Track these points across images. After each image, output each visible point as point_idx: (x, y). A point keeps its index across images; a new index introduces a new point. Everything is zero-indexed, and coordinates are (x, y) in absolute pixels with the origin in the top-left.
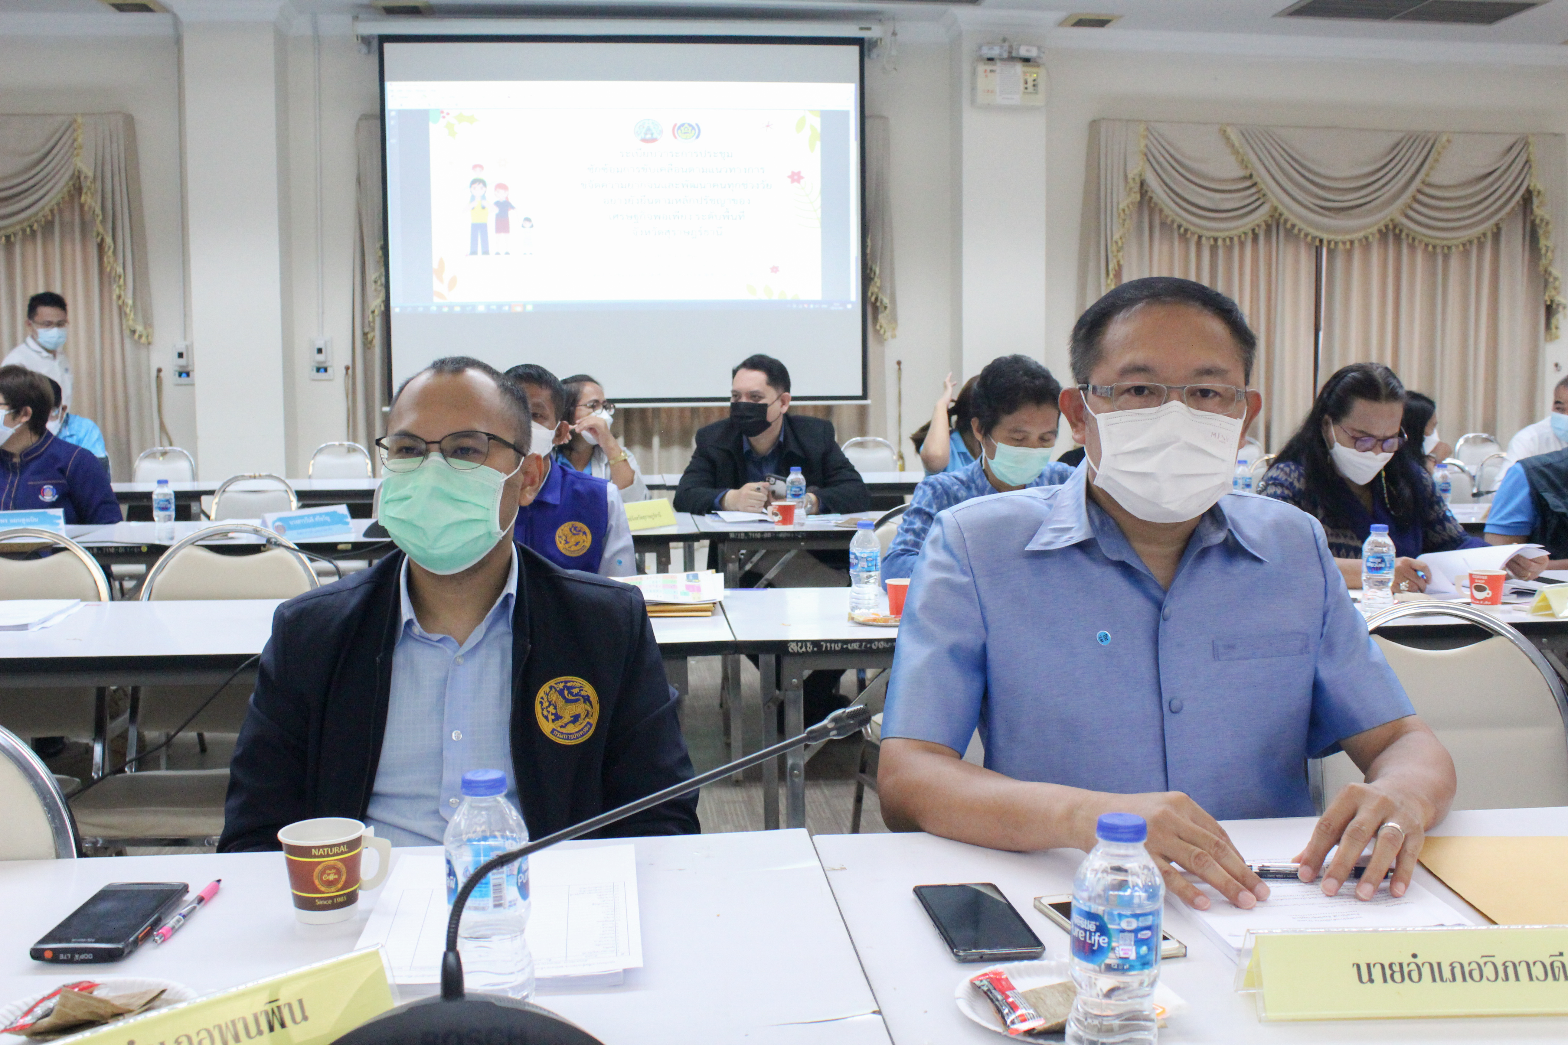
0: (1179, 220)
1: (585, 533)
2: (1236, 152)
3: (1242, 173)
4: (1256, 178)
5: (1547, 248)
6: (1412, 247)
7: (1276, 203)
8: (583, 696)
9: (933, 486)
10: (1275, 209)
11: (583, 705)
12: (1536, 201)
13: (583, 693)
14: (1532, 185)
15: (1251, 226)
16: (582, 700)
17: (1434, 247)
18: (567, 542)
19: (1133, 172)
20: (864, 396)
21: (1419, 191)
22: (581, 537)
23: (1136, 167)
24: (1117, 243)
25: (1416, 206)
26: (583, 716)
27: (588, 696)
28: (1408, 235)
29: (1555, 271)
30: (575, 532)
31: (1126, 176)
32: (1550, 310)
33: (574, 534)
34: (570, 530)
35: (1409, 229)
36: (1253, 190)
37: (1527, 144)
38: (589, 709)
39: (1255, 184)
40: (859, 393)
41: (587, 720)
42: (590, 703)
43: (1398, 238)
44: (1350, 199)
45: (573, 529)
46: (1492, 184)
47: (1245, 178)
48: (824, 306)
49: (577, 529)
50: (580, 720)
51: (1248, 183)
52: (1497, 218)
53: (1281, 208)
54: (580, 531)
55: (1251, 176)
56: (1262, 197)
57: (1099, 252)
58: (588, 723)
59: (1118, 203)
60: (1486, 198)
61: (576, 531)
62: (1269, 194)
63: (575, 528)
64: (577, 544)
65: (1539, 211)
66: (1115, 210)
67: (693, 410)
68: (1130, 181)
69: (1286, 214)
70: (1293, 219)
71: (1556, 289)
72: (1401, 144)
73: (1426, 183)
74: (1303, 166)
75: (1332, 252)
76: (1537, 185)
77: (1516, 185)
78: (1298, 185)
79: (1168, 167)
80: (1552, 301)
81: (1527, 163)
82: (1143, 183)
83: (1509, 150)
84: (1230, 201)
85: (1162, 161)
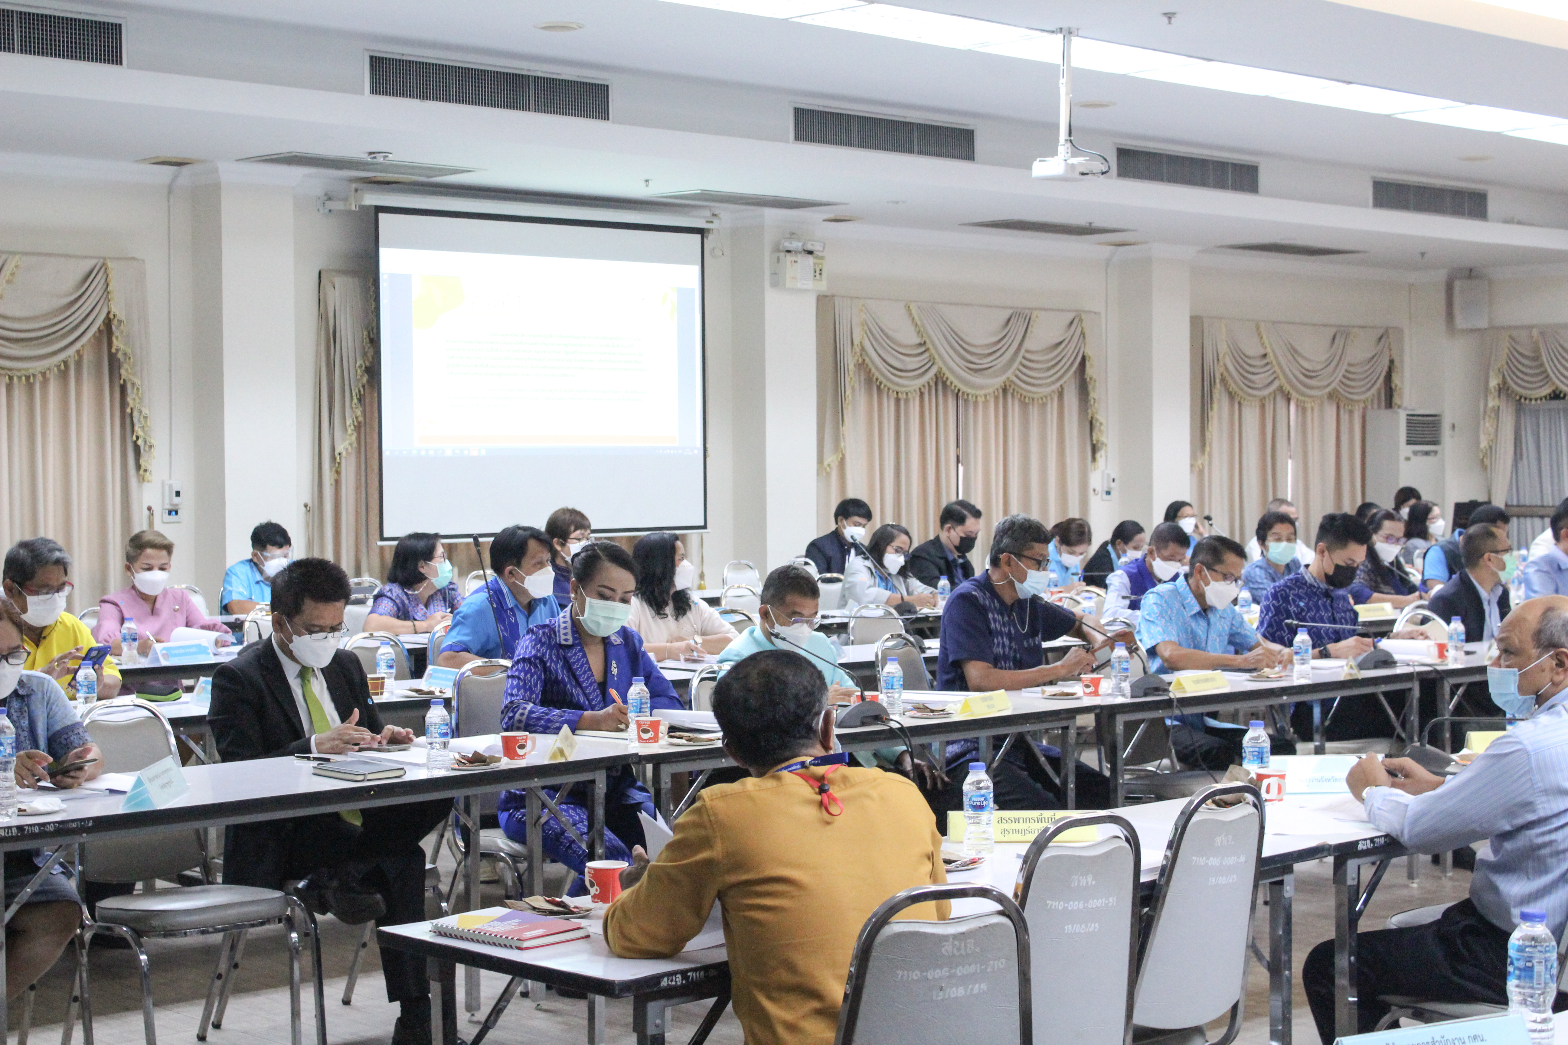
0: (880, 378)
2: (915, 324)
3: (918, 340)
4: (929, 345)
5: (1095, 400)
6: (1014, 398)
7: (941, 365)
10: (940, 371)
12: (1088, 364)
14: (1086, 351)
15: (919, 386)
17: (1028, 398)
19: (857, 341)
20: (705, 526)
21: (1024, 357)
23: (858, 337)
24: (848, 397)
25: (1022, 368)
28: (1013, 390)
29: (1100, 417)
31: (853, 346)
32: (1094, 449)
35: (1015, 385)
36: (926, 355)
37: (1081, 320)
39: (927, 350)
40: (701, 523)
43: (1006, 392)
44: (983, 363)
46: (1061, 352)
47: (920, 345)
48: (680, 452)
51: (923, 349)
52: (1061, 382)
53: (944, 370)
55: (925, 344)
56: (932, 360)
59: (847, 366)
60: (1057, 363)
62: (937, 358)
65: (1089, 371)
66: (846, 370)
68: (855, 347)
69: (948, 374)
70: (951, 378)
71: (1100, 431)
72: (1012, 319)
73: (1027, 351)
74: (956, 334)
75: (966, 401)
76: (1089, 352)
77: (1076, 351)
78: (955, 351)
79: (878, 336)
80: (1098, 441)
81: (1083, 334)
82: (863, 349)
83: (1072, 322)
84: (912, 363)
85: (874, 331)
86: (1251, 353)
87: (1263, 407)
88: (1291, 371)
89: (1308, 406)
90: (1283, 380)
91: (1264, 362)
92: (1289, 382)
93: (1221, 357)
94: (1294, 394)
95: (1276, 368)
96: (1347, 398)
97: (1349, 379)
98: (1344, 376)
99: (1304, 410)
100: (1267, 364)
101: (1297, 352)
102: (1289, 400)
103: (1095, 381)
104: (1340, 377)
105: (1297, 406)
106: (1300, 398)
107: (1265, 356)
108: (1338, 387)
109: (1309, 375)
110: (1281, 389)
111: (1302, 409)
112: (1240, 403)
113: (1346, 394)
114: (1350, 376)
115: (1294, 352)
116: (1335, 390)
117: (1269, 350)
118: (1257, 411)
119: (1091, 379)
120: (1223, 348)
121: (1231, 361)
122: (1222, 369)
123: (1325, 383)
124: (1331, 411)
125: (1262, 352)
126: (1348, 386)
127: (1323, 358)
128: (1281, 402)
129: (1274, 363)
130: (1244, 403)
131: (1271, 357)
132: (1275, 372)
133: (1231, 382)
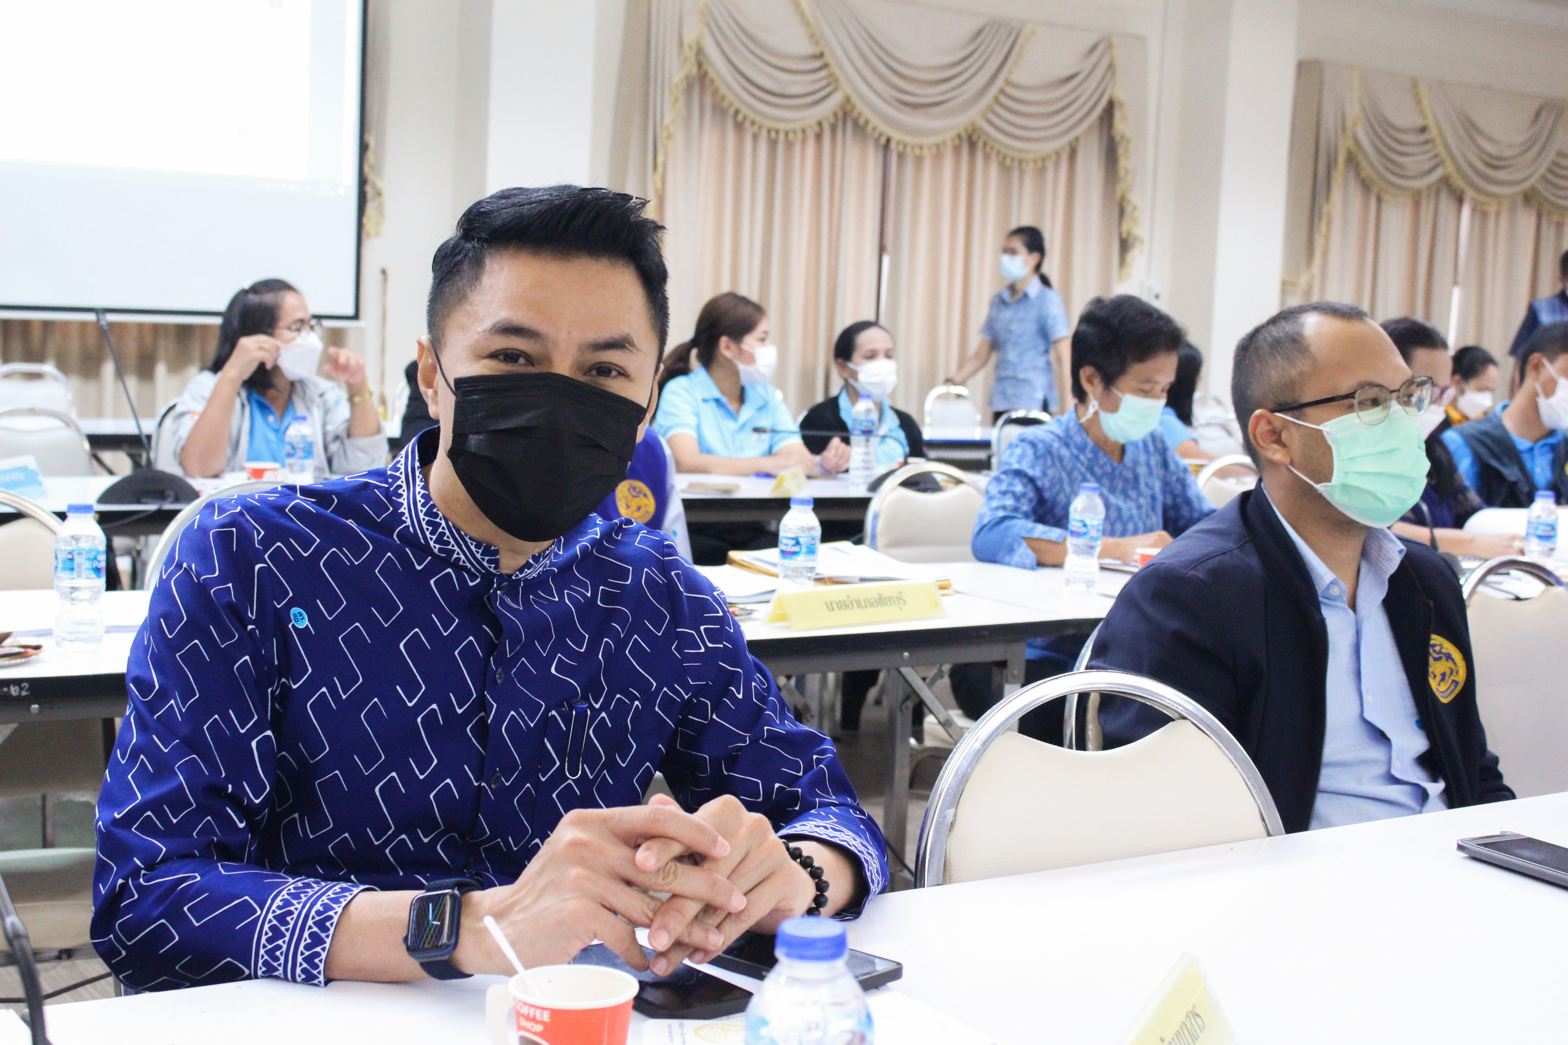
0: (737, 104)
1: (645, 495)
2: (805, 22)
3: (808, 49)
4: (828, 58)
5: (1127, 171)
6: (987, 157)
7: (849, 91)
8: (1444, 654)
9: (1033, 445)
10: (848, 100)
11: (1445, 663)
12: (1118, 114)
13: (1443, 651)
14: (1116, 94)
16: (1444, 658)
17: (1013, 160)
18: (628, 507)
19: (689, 38)
20: (356, 317)
21: (1002, 91)
22: (642, 501)
23: (693, 31)
24: (667, 128)
25: (998, 109)
26: (1448, 674)
27: (1448, 653)
28: (985, 144)
29: (1134, 198)
30: (634, 494)
31: (681, 44)
32: (1125, 245)
33: (634, 497)
34: (629, 490)
35: (988, 135)
36: (823, 73)
37: (1110, 46)
38: (1453, 666)
39: (826, 66)
40: (351, 311)
41: (1452, 678)
42: (1453, 660)
43: (972, 145)
44: (931, 94)
45: (632, 490)
47: (813, 57)
49: (638, 490)
50: (1447, 677)
51: (817, 64)
52: (1069, 138)
53: (855, 99)
54: (640, 492)
55: (821, 55)
56: (833, 83)
57: (645, 139)
58: (1453, 681)
59: (670, 77)
60: (1063, 109)
61: (637, 494)
62: (842, 80)
63: (634, 488)
64: (639, 508)
65: (1120, 126)
66: (666, 85)
67: (156, 327)
68: (686, 48)
69: (860, 107)
70: (867, 114)
71: (1134, 219)
72: (985, 32)
73: (1009, 83)
74: (881, 47)
75: (901, 156)
76: (1120, 94)
77: (1098, 94)
78: (876, 72)
79: (728, 32)
80: (1129, 234)
81: (1111, 66)
82: (700, 52)
83: (1093, 49)
84: (797, 85)
85: (724, 26)
86: (1399, 122)
87: (1417, 204)
88: (1463, 155)
89: (1492, 209)
90: (1450, 168)
91: (1423, 138)
92: (1459, 169)
93: (1349, 123)
94: (1470, 193)
95: (1441, 150)
96: (1552, 203)
97: (1556, 174)
98: (1550, 170)
99: (1484, 215)
100: (1426, 142)
101: (1480, 132)
102: (1460, 201)
103: (1128, 141)
104: (1542, 170)
105: (1474, 210)
106: (1481, 198)
107: (1423, 130)
108: (1540, 187)
109: (1494, 163)
110: (1445, 181)
111: (1480, 214)
112: (1379, 200)
113: (1553, 199)
114: (1558, 171)
115: (1471, 127)
116: (1533, 189)
117: (1430, 122)
118: (1408, 213)
119: (1122, 137)
120: (1354, 110)
121: (1367, 134)
122: (1350, 143)
123: (1519, 176)
124: (1527, 222)
125: (1420, 122)
126: (1555, 186)
127: (1519, 139)
128: (1446, 204)
129: (1438, 141)
130: (1386, 197)
131: (1433, 133)
132: (1436, 156)
133: (1364, 164)
